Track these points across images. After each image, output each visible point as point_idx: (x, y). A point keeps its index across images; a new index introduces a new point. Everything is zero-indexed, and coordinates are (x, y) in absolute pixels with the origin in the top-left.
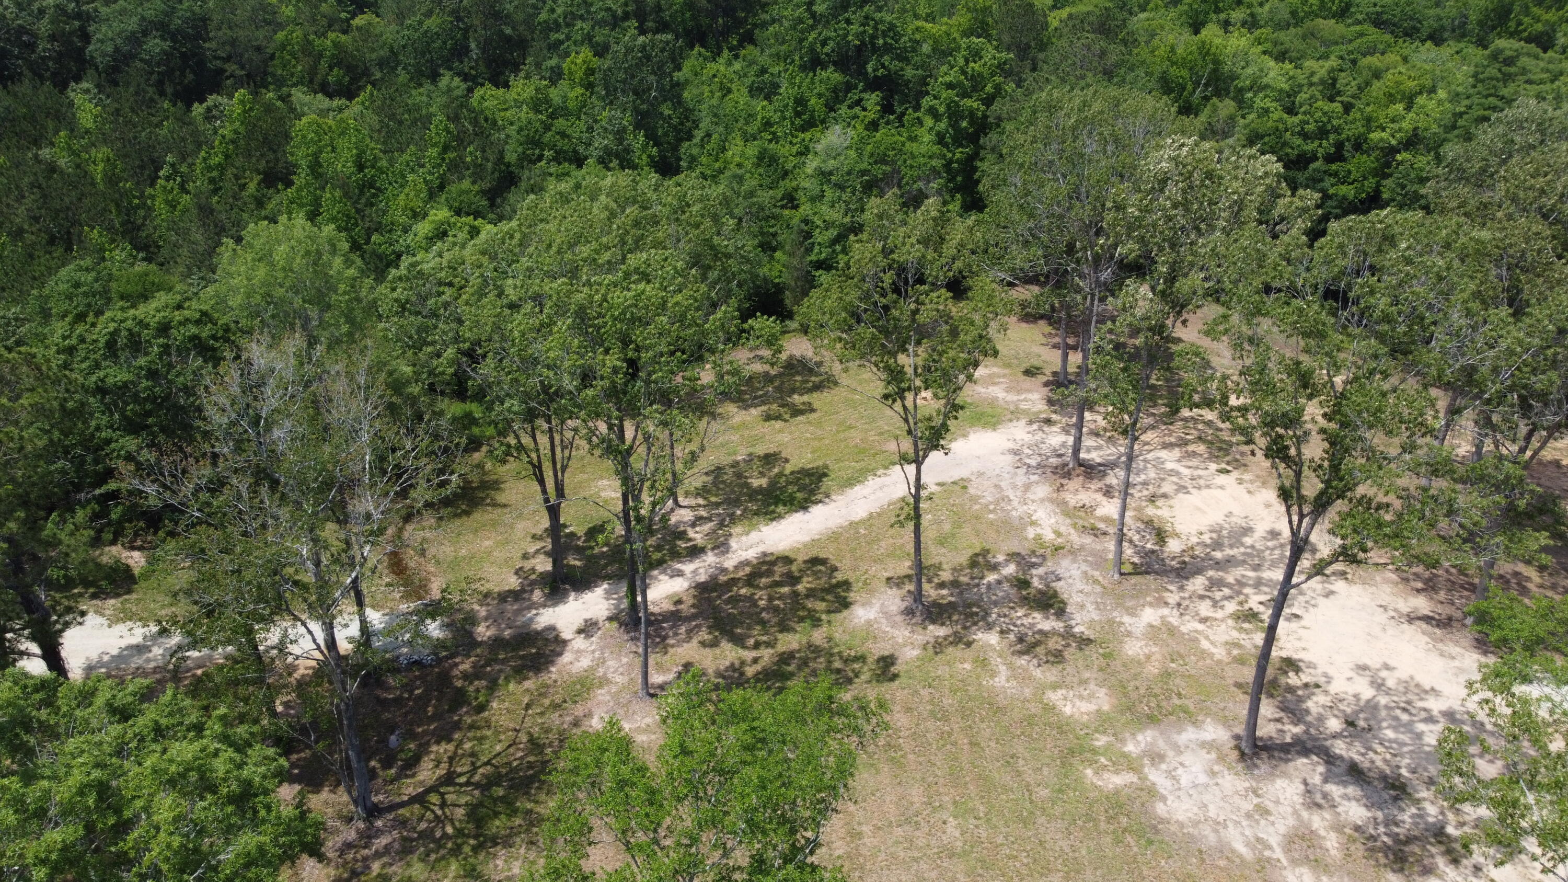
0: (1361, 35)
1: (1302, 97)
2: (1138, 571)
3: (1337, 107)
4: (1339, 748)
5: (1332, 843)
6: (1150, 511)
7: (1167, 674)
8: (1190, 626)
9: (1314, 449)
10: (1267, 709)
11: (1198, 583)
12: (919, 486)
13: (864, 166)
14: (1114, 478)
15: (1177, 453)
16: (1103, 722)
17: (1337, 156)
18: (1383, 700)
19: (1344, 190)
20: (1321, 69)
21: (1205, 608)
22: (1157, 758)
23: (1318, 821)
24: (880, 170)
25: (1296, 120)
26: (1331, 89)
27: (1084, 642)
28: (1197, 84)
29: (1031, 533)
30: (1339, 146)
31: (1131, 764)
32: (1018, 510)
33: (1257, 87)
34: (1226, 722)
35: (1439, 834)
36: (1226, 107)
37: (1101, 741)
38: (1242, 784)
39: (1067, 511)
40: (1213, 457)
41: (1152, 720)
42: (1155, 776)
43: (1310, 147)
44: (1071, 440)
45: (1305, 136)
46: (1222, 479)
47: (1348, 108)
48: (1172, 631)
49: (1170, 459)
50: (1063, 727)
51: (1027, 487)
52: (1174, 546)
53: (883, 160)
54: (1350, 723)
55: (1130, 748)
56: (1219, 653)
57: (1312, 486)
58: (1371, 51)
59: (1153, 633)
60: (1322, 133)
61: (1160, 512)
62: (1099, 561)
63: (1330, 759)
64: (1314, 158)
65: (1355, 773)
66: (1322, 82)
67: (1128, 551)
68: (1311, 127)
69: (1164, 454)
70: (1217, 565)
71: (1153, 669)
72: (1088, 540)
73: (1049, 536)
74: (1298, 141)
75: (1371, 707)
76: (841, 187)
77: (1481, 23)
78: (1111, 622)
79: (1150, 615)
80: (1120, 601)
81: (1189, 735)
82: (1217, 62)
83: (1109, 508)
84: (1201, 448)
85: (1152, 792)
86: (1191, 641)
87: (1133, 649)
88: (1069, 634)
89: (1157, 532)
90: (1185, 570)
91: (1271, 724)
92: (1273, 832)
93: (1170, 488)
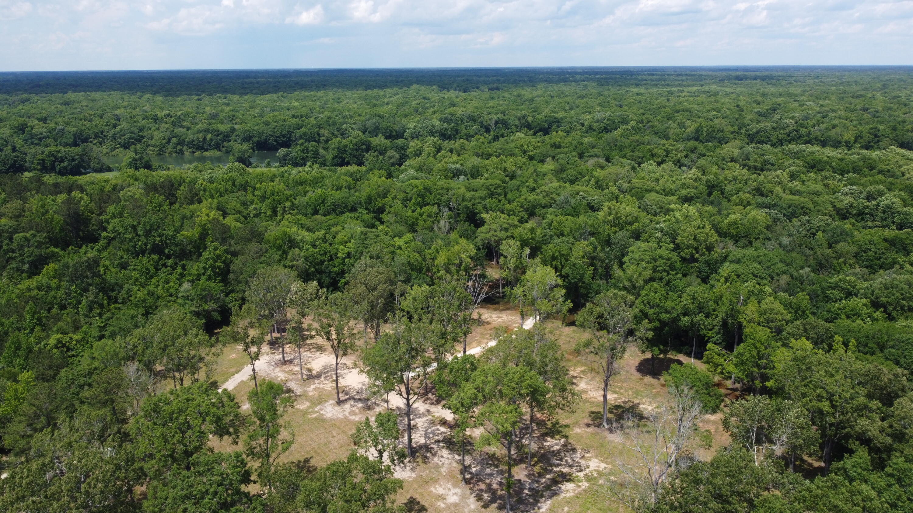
0: (329, 219)
1: (317, 243)
2: (307, 379)
3: (327, 245)
4: (356, 397)
5: (357, 411)
6: (306, 367)
7: (319, 396)
8: (321, 386)
9: (334, 336)
10: (341, 395)
11: (322, 379)
12: (254, 370)
13: (199, 293)
14: (296, 361)
15: (308, 352)
16: (309, 407)
17: (331, 259)
18: (364, 387)
19: (335, 269)
20: (320, 234)
21: (324, 382)
22: (321, 410)
23: (354, 409)
24: (204, 293)
25: (317, 250)
26: (325, 241)
27: (300, 396)
28: (285, 243)
29: (279, 379)
30: (331, 256)
31: (317, 412)
32: (273, 375)
33: (303, 241)
34: (334, 400)
35: (375, 403)
36: (296, 251)
37: (310, 410)
38: (339, 408)
39: (286, 372)
40: (318, 351)
41: (319, 404)
42: (322, 412)
43: (323, 258)
44: (281, 356)
45: (321, 255)
46: (322, 355)
47: (331, 244)
48: (318, 388)
49: (308, 354)
50: (301, 411)
51: (273, 370)
52: (314, 372)
53: (204, 290)
54: (358, 392)
55: (316, 410)
56: (330, 389)
57: (335, 343)
58: (333, 225)
59: (314, 390)
60: (325, 253)
61: (309, 366)
62: (298, 380)
63: (354, 399)
64: (324, 261)
65: (360, 400)
66: (322, 238)
67: (304, 376)
68: (321, 252)
69: (305, 353)
70: (325, 373)
71: (316, 396)
72: (293, 376)
73: (284, 378)
74: (319, 256)
75: (362, 389)
76: (192, 300)
77: (365, 203)
78: (305, 391)
79: (313, 387)
80: (305, 386)
81: (327, 404)
82: (289, 236)
83: (297, 369)
84: (314, 350)
85: (322, 415)
86: (323, 388)
87: (311, 394)
88: (296, 395)
89: (310, 370)
90: (318, 376)
91: (342, 397)
92: (347, 413)
93: (310, 360)
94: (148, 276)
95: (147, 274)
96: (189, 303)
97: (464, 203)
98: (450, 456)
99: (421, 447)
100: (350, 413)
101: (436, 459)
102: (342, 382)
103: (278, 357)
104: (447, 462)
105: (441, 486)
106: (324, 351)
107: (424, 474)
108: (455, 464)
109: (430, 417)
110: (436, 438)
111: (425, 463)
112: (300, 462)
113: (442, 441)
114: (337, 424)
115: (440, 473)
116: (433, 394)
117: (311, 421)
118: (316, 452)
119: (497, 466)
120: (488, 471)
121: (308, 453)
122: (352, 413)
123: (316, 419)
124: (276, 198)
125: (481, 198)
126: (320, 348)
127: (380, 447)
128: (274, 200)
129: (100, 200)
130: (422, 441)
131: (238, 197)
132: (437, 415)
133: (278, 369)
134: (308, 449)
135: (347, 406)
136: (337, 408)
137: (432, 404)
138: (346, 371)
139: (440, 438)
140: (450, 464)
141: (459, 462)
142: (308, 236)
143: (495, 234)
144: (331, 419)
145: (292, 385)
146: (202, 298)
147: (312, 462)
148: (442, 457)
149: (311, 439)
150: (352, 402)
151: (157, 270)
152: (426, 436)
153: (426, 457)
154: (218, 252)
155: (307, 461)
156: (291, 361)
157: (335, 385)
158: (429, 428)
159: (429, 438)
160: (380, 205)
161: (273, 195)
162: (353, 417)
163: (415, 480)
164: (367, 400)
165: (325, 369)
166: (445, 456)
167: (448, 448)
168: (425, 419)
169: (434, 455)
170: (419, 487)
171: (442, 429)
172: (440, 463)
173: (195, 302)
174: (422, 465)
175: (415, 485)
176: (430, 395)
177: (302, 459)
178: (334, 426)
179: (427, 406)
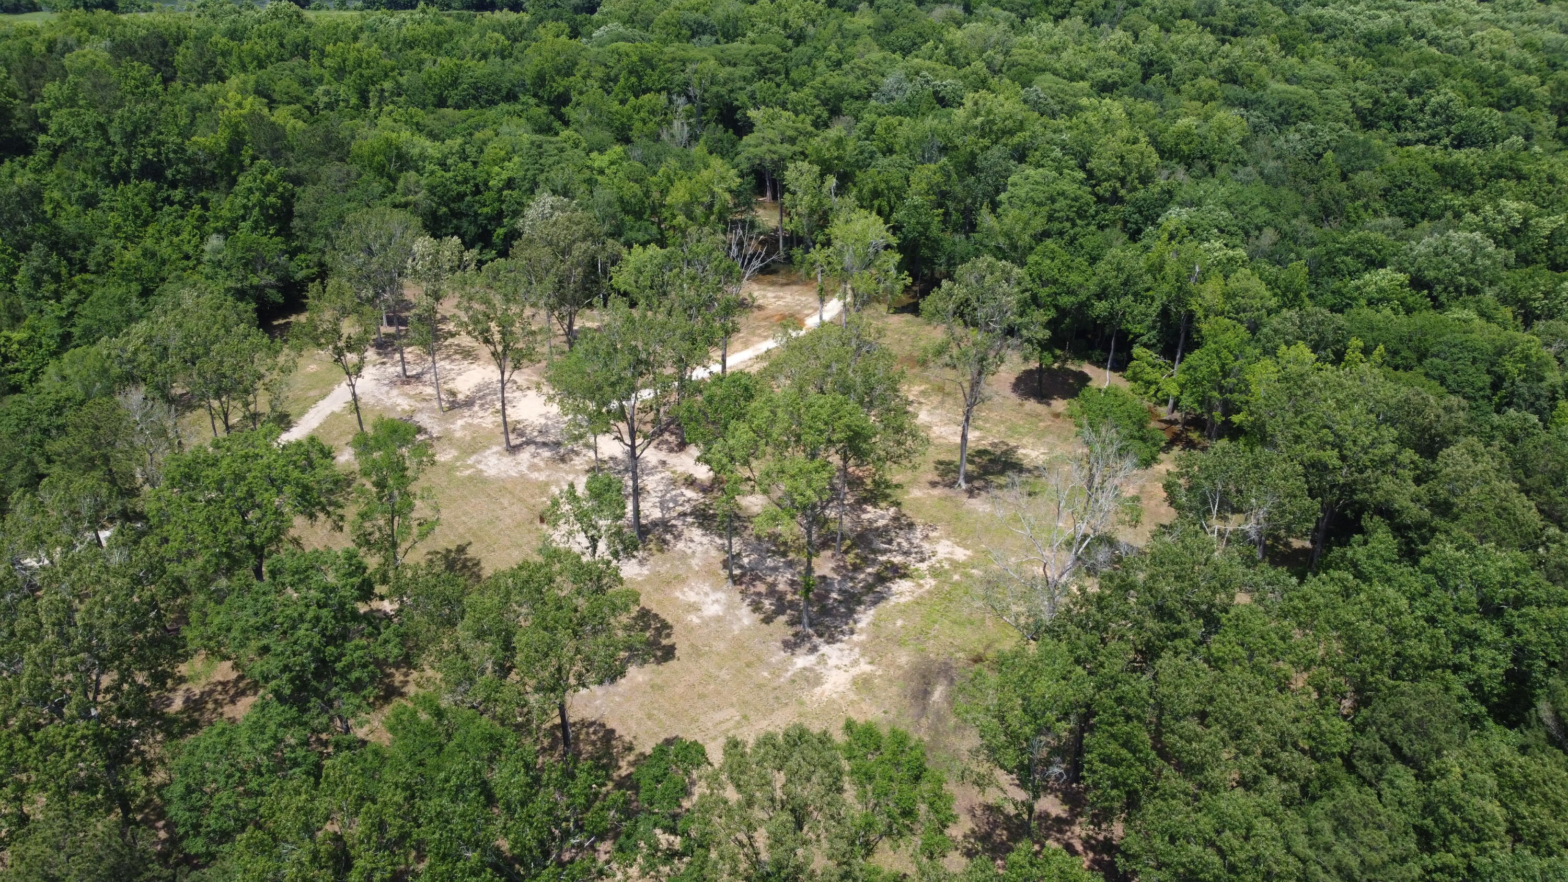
0: (470, 116)
1: (450, 161)
2: (450, 409)
3: (468, 164)
4: (539, 439)
5: (542, 464)
6: (446, 387)
7: (473, 438)
8: (476, 421)
9: (497, 337)
10: (511, 437)
11: (476, 408)
12: (354, 394)
13: (239, 254)
14: (427, 377)
15: (449, 361)
16: (457, 459)
17: (477, 191)
18: (550, 423)
19: (485, 210)
20: (455, 143)
21: (481, 414)
22: (479, 462)
23: (536, 460)
24: (249, 255)
25: (451, 174)
26: (464, 157)
27: (438, 438)
28: (390, 161)
29: (399, 409)
30: (476, 186)
31: (471, 466)
32: (389, 403)
33: (423, 157)
34: (500, 444)
35: (573, 451)
36: (412, 175)
37: (458, 464)
38: (510, 459)
39: (410, 397)
40: (464, 358)
41: (474, 452)
42: (480, 467)
43: (462, 188)
44: (399, 368)
45: (458, 183)
46: (473, 366)
47: (475, 164)
48: (471, 425)
49: (446, 364)
50: (444, 465)
51: (388, 393)
52: (461, 397)
53: (249, 250)
54: (540, 431)
55: (469, 462)
56: (491, 426)
57: (500, 348)
58: (477, 127)
59: (463, 428)
60: (466, 181)
61: (451, 386)
62: (433, 410)
63: (535, 443)
64: (466, 195)
65: (545, 444)
66: (458, 152)
67: (444, 404)
68: (459, 178)
69: (443, 363)
70: (480, 398)
71: (468, 438)
72: (424, 404)
73: (408, 408)
74: (454, 186)
75: (546, 425)
76: (227, 269)
77: (533, 84)
78: (446, 429)
79: (460, 422)
80: (446, 421)
81: (488, 452)
82: (397, 148)
83: (430, 390)
84: (458, 356)
85: (481, 471)
86: (479, 425)
87: (458, 434)
88: (431, 438)
89: (453, 394)
90: (469, 403)
91: (515, 440)
92: (524, 468)
93: (453, 375)
94: (139, 222)
95: (137, 217)
96: (223, 273)
97: (714, 89)
98: (705, 540)
99: (655, 524)
100: (529, 468)
101: (681, 545)
102: (513, 414)
103: (394, 370)
104: (700, 549)
105: (692, 589)
106: (476, 358)
107: (663, 570)
108: (714, 553)
109: (668, 474)
110: (680, 509)
111: (661, 550)
112: (449, 551)
113: (691, 514)
114: (509, 486)
115: (690, 567)
116: (672, 433)
117: (463, 483)
118: (474, 535)
119: (784, 554)
120: (769, 562)
121: (461, 536)
122: (533, 467)
123: (470, 478)
124: (367, 73)
125: (744, 79)
126: (468, 354)
127: (592, 532)
128: (362, 76)
129: (25, 71)
130: (657, 514)
131: (292, 70)
132: (680, 469)
133: (395, 392)
134: (461, 530)
135: (525, 456)
136: (507, 460)
137: (671, 450)
138: (518, 394)
139: (687, 508)
140: (707, 552)
141: (721, 548)
142: (432, 149)
143: (773, 148)
144: (497, 479)
145: (423, 419)
146: (246, 265)
147: (471, 552)
148: (692, 541)
149: (465, 513)
150: (532, 448)
151: (155, 209)
152: (663, 505)
153: (665, 542)
154: (268, 177)
155: (461, 549)
156: (418, 377)
157: (500, 419)
158: (667, 492)
159: (669, 509)
160: (561, 89)
161: (360, 66)
162: (535, 475)
163: (648, 580)
164: (558, 444)
165: (479, 391)
166: (697, 539)
167: (701, 525)
168: (658, 477)
169: (678, 537)
170: (656, 590)
171: (690, 493)
172: (689, 551)
173: (234, 272)
174: (659, 555)
175: (648, 588)
176: (667, 436)
177: (453, 547)
178: (503, 489)
179: (663, 455)
